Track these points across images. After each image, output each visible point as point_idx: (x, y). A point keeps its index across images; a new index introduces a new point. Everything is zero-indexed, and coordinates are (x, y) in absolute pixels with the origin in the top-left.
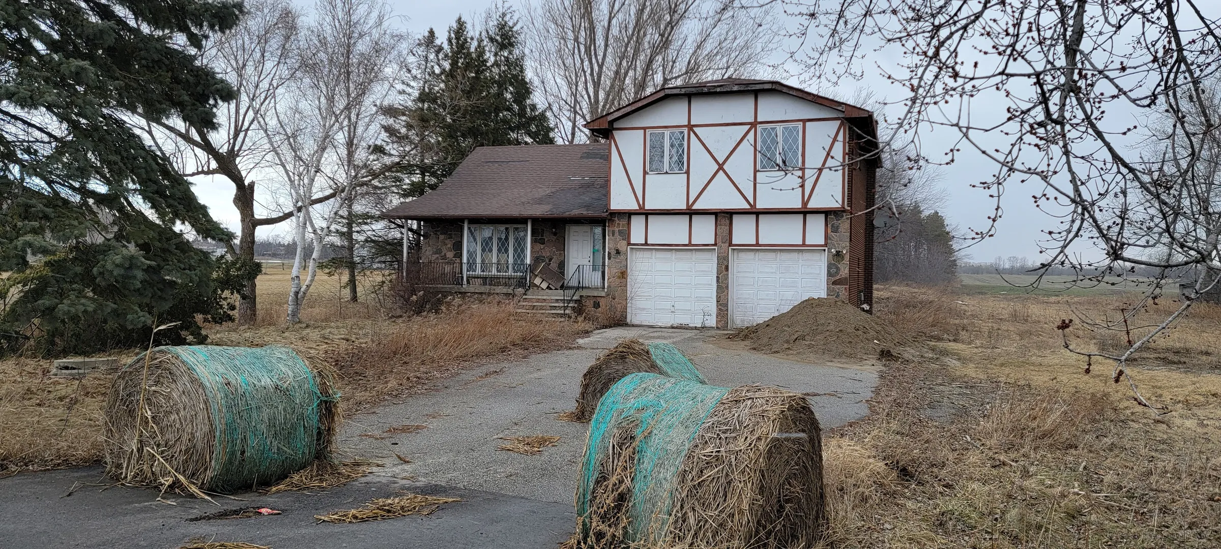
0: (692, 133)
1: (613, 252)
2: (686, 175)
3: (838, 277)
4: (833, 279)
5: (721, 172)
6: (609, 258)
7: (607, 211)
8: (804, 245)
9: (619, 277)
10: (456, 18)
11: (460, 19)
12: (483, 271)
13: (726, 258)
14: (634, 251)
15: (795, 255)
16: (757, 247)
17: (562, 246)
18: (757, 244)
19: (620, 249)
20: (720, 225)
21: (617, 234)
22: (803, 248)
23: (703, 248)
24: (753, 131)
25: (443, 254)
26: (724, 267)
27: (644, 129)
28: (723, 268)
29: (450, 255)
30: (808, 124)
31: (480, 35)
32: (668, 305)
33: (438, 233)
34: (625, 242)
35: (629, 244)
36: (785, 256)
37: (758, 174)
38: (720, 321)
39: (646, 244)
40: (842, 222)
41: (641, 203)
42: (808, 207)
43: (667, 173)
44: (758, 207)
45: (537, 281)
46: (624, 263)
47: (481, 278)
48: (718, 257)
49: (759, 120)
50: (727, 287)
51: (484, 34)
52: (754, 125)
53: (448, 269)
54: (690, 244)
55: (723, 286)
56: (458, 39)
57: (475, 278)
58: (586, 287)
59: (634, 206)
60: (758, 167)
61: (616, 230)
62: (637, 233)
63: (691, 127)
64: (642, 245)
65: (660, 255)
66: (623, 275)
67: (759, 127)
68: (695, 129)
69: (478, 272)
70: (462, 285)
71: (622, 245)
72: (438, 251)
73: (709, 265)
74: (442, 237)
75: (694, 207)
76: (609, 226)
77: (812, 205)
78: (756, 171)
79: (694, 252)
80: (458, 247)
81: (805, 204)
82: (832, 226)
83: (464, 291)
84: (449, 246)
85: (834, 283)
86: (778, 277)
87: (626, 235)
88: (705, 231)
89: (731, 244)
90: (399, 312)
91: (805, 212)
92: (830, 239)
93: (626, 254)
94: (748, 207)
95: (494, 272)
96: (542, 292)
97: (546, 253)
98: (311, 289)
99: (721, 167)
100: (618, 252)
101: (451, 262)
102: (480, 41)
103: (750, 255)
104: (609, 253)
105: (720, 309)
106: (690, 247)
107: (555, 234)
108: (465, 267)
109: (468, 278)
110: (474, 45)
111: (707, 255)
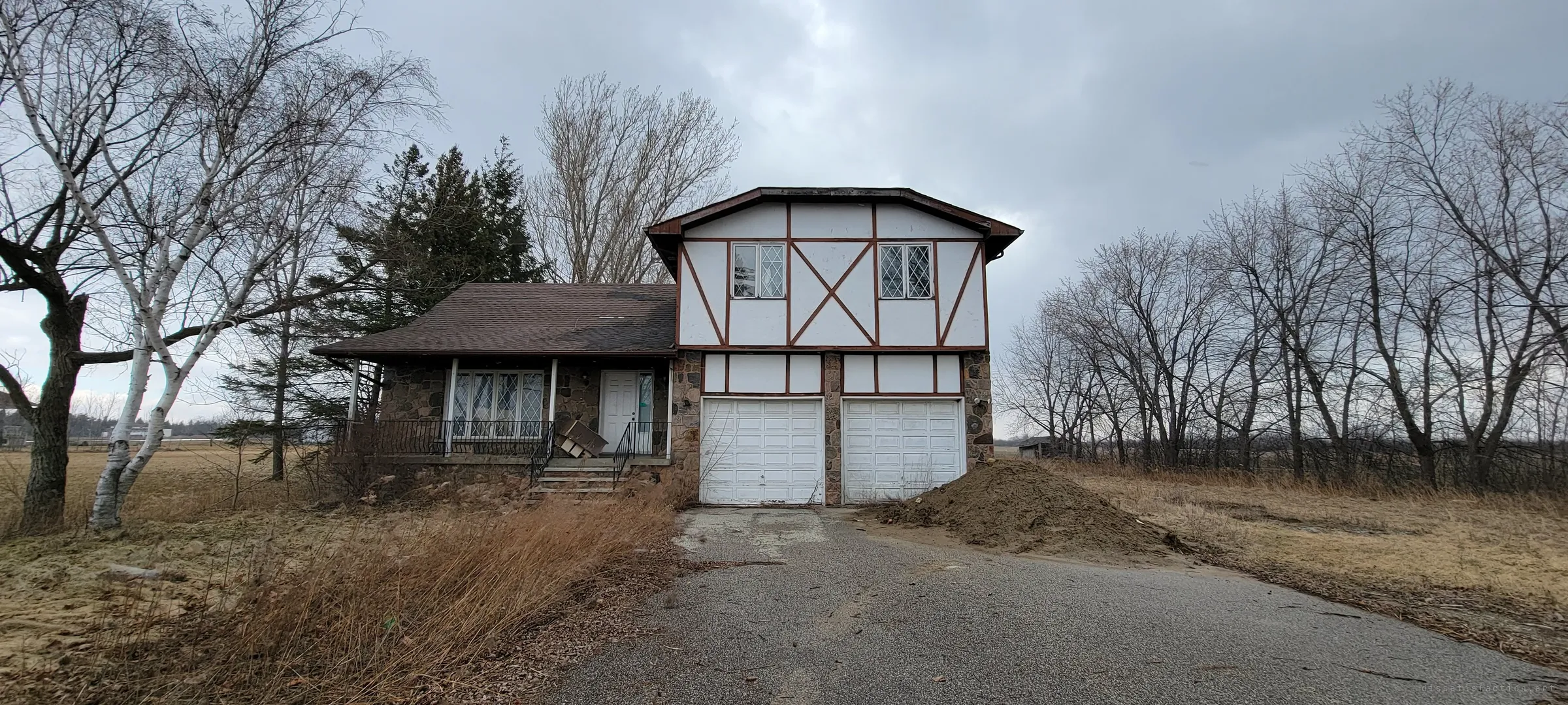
0: (792, 249)
1: (680, 404)
2: (785, 302)
3: (981, 434)
4: (975, 436)
5: (832, 299)
6: (674, 413)
7: (674, 347)
8: (935, 393)
9: (688, 439)
10: (451, 147)
11: (455, 149)
12: (475, 434)
13: (837, 411)
14: (708, 403)
15: (921, 408)
16: (876, 397)
17: (594, 399)
18: (877, 393)
19: (691, 400)
20: (829, 368)
21: (685, 379)
22: (934, 397)
23: (805, 398)
24: (871, 250)
25: (413, 410)
26: (835, 422)
27: (728, 241)
28: (833, 424)
29: (424, 412)
30: (939, 244)
31: (476, 173)
32: (756, 476)
33: (408, 382)
34: (697, 391)
35: (703, 393)
36: (909, 408)
37: (880, 302)
38: (832, 495)
39: (727, 393)
40: (982, 365)
41: (724, 336)
42: (945, 344)
43: (759, 298)
44: (882, 344)
45: (567, 446)
46: (696, 418)
47: (470, 443)
48: (827, 410)
49: (879, 237)
50: (840, 450)
51: (480, 176)
52: (873, 242)
53: (420, 431)
54: (787, 393)
55: (833, 448)
56: (449, 169)
57: (461, 443)
58: (639, 454)
59: (714, 341)
60: (880, 295)
61: (685, 373)
62: (714, 379)
63: (791, 242)
64: (721, 394)
65: (743, 408)
66: (694, 435)
67: (879, 246)
68: (797, 244)
69: (468, 435)
70: (444, 454)
71: (693, 395)
72: (406, 407)
73: (814, 421)
74: (413, 387)
75: (798, 344)
76: (673, 370)
77: (948, 343)
78: (877, 300)
79: (790, 403)
80: (438, 402)
81: (941, 341)
82: (971, 369)
83: (446, 461)
84: (424, 399)
85: (977, 441)
86: (901, 436)
87: (698, 381)
88: (807, 376)
89: (843, 394)
90: (333, 498)
91: (936, 353)
92: (969, 386)
93: (698, 406)
94: (869, 344)
95: (492, 435)
96: (572, 461)
97: (573, 407)
98: (149, 466)
99: (832, 293)
100: (687, 404)
101: (425, 422)
102: (476, 179)
103: (865, 408)
104: (674, 406)
105: (831, 480)
106: (787, 397)
107: (586, 383)
108: (450, 428)
109: (454, 443)
110: (468, 181)
111: (808, 408)
